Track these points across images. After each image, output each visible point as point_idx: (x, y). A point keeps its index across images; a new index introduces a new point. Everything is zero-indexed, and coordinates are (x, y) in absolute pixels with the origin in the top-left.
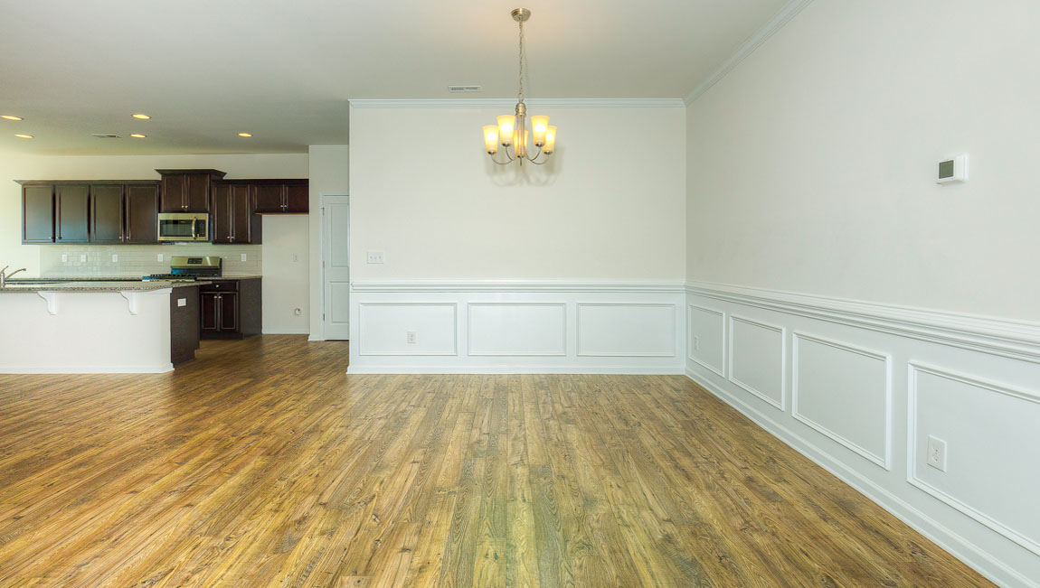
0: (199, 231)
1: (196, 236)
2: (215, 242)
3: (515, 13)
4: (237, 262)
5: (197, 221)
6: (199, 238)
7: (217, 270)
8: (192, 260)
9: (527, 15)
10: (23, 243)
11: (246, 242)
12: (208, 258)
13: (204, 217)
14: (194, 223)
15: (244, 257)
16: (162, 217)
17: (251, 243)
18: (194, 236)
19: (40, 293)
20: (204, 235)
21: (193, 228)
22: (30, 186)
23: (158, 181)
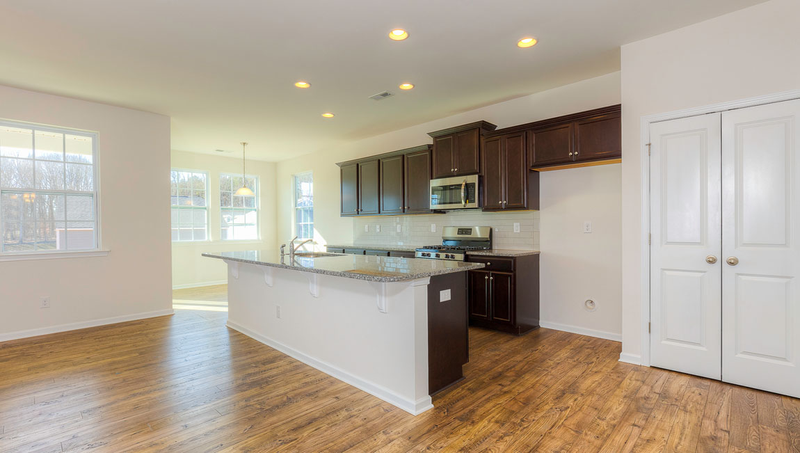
0: (468, 198)
1: (466, 202)
2: (486, 209)
4: (509, 233)
5: (466, 184)
6: (469, 205)
7: (488, 242)
8: (461, 231)
10: (342, 215)
11: (521, 208)
12: (477, 228)
13: (474, 179)
14: (463, 187)
15: (517, 227)
16: (435, 183)
17: (527, 208)
18: (463, 203)
20: (474, 202)
21: (462, 194)
22: (344, 166)
23: (430, 146)
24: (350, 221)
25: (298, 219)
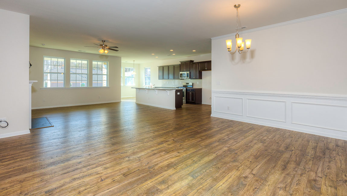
2: (191, 79)
3: (235, 6)
4: (196, 84)
5: (187, 74)
7: (192, 86)
8: (187, 83)
9: (239, 6)
10: (159, 79)
12: (190, 83)
15: (198, 83)
16: (180, 73)
17: (199, 79)
19: (166, 90)
20: (188, 77)
22: (159, 67)
23: (180, 64)
24: (161, 81)
25: (146, 80)
